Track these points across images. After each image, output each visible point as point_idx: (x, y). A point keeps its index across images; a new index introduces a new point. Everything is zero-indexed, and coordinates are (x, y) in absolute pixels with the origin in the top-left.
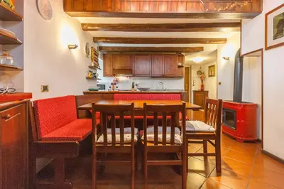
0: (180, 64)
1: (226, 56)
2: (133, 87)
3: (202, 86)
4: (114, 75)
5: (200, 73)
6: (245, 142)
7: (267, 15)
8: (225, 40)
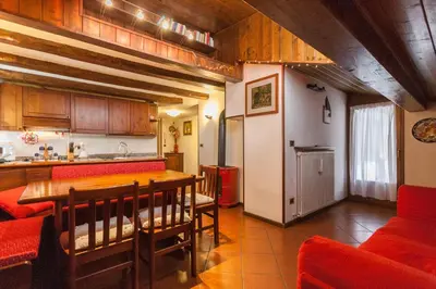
0: (152, 118)
1: (209, 115)
2: (71, 150)
3: (176, 147)
4: (25, 128)
5: (173, 129)
6: (230, 207)
7: (247, 84)
8: (207, 96)
